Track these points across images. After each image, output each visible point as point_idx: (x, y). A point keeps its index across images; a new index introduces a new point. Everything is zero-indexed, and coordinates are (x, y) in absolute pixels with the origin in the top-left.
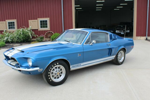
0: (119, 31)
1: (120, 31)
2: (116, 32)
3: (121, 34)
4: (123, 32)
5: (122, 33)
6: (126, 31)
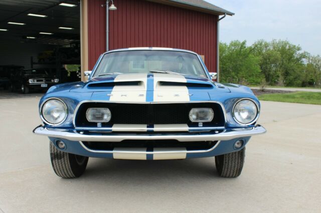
4: (45, 83)
5: (44, 85)
6: (52, 81)
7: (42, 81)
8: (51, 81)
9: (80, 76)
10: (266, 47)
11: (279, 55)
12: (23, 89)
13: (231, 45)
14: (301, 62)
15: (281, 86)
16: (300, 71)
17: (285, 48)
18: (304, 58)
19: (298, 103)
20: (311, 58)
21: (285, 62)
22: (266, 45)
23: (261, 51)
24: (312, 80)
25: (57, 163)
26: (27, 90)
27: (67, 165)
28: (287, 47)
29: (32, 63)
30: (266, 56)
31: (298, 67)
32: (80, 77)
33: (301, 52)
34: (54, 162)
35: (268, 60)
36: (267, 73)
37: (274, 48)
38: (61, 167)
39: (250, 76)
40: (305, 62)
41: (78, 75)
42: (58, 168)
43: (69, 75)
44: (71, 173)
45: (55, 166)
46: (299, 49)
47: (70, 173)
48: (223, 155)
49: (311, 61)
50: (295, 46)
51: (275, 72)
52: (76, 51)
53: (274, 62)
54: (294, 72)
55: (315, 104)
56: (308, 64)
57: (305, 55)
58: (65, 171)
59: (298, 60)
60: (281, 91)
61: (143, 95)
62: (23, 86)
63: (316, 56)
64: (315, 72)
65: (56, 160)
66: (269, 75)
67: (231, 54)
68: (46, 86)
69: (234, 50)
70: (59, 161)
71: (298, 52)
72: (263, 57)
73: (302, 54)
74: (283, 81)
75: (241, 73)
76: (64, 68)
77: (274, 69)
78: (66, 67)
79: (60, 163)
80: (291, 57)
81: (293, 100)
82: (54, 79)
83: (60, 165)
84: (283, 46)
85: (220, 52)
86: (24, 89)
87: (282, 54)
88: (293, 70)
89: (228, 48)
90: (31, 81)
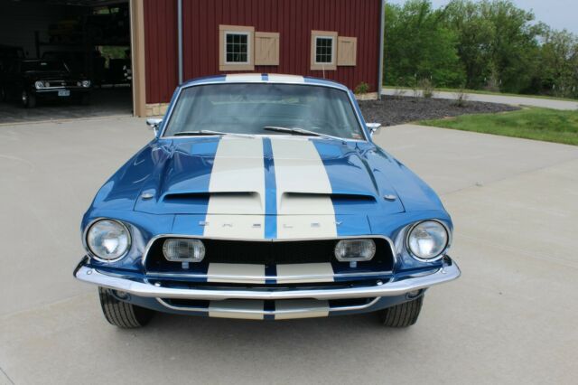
0: (48, 84)
1: (51, 85)
2: (38, 87)
3: (60, 94)
4: (66, 89)
5: (63, 93)
6: (79, 84)
7: (60, 84)
8: (76, 85)
9: (130, 75)
10: (470, 12)
11: (492, 29)
12: (24, 98)
13: (407, 8)
14: (533, 42)
15: (493, 91)
16: (529, 60)
17: (504, 14)
18: (538, 34)
19: (521, 137)
20: (551, 35)
21: (502, 41)
22: (470, 9)
23: (461, 18)
24: (550, 80)
25: (111, 308)
26: (32, 102)
27: (128, 312)
28: (509, 14)
29: (38, 44)
30: (470, 29)
31: (527, 51)
32: (129, 78)
33: (533, 23)
34: (106, 306)
35: (471, 38)
36: (468, 62)
37: (484, 13)
38: (118, 315)
39: (438, 67)
40: (540, 41)
41: (126, 75)
42: (113, 315)
43: (107, 63)
44: (134, 322)
45: (108, 313)
46: (530, 17)
47: (132, 322)
48: (387, 309)
49: (550, 40)
50: (523, 12)
51: (484, 59)
52: (121, 23)
53: (484, 39)
54: (519, 59)
55: (551, 141)
56: (544, 45)
57: (540, 29)
58: (126, 320)
59: (527, 37)
60: (492, 104)
61: (259, 225)
62: (24, 93)
63: (560, 30)
64: (557, 61)
65: (111, 305)
66: (472, 64)
67: (406, 25)
68: (68, 94)
69: (410, 17)
70: (116, 305)
71: (528, 23)
72: (463, 31)
73: (535, 28)
74: (499, 81)
75: (422, 63)
76: (98, 53)
77: (483, 53)
78: (101, 49)
79: (116, 308)
80: (515, 33)
81: (512, 130)
82: (81, 80)
83: (117, 312)
84: (501, 10)
85: (385, 20)
86: (27, 99)
87: (498, 27)
88: (517, 57)
89: (401, 13)
90: (38, 85)
